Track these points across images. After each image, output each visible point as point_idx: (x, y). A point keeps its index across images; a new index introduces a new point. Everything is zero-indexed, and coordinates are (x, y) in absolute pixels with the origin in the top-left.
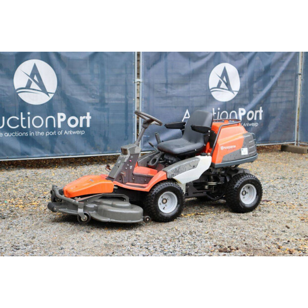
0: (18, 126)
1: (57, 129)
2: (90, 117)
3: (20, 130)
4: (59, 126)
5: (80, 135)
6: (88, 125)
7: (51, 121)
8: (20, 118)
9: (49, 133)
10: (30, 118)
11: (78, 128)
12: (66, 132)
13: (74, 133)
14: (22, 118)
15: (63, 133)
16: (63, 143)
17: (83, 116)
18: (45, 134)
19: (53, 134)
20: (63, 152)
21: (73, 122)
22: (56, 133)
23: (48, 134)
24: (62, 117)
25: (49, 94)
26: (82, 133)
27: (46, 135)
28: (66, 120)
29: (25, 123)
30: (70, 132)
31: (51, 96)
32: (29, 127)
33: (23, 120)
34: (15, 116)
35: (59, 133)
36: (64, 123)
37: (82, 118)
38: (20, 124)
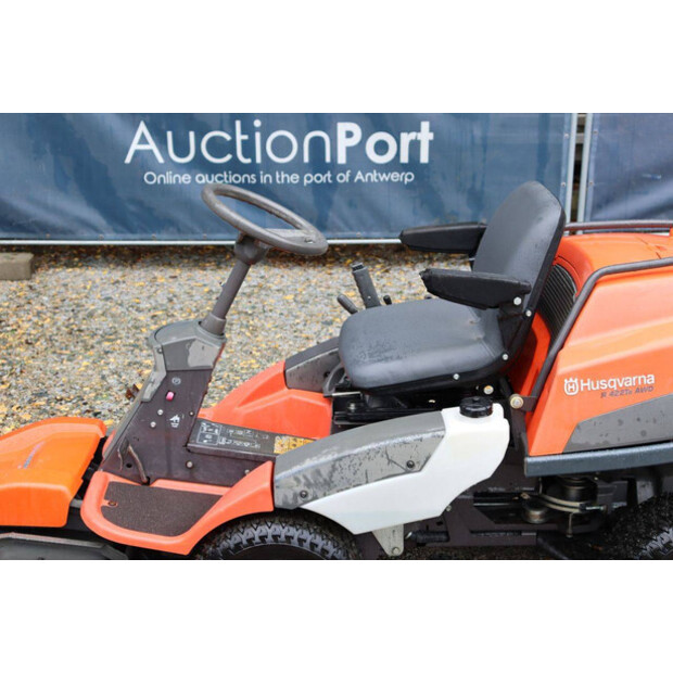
0: (229, 157)
1: (334, 167)
2: (431, 136)
3: (235, 166)
4: (342, 159)
5: (400, 183)
6: (424, 158)
7: (317, 145)
8: (233, 135)
9: (314, 178)
10: (262, 136)
11: (395, 165)
12: (359, 176)
13: (384, 177)
14: (240, 137)
15: (352, 177)
16: (351, 204)
17: (409, 132)
18: (301, 180)
19: (323, 179)
20: (351, 229)
21: (381, 147)
22: (333, 178)
23: (309, 179)
24: (349, 134)
26: (407, 178)
27: (306, 181)
28: (362, 143)
29: (249, 149)
30: (374, 176)
32: (259, 160)
33: (243, 142)
34: (221, 129)
35: (341, 178)
36: (356, 153)
37: (406, 138)
38: (234, 152)
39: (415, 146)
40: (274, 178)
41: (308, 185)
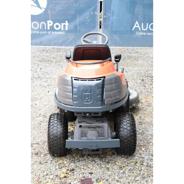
19: (45, 33)
23: (41, 32)
24: (50, 23)
25: (42, 9)
26: (63, 33)
27: (41, 33)
31: (43, 10)
39: (64, 26)
40: (34, 32)
41: (41, 34)
